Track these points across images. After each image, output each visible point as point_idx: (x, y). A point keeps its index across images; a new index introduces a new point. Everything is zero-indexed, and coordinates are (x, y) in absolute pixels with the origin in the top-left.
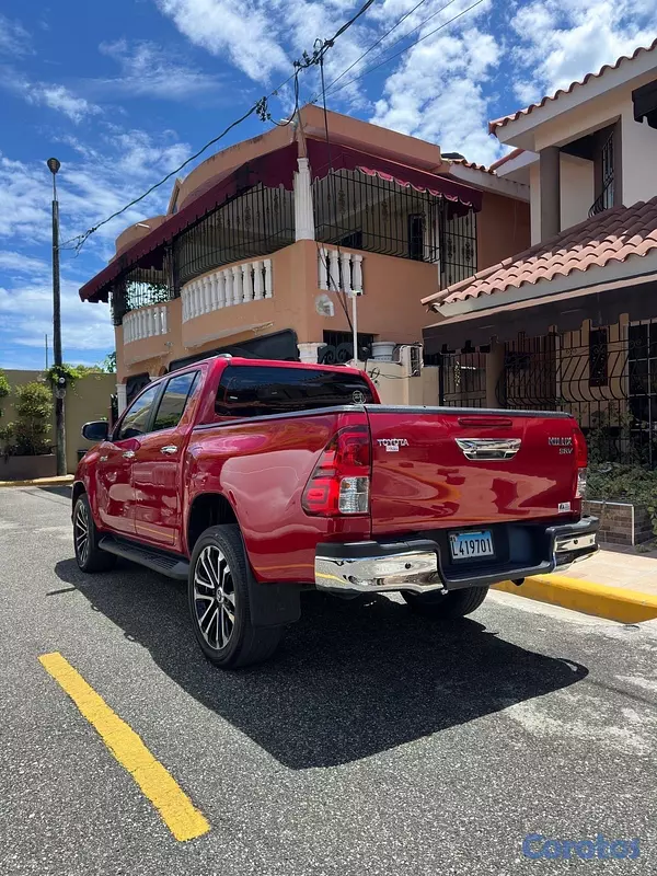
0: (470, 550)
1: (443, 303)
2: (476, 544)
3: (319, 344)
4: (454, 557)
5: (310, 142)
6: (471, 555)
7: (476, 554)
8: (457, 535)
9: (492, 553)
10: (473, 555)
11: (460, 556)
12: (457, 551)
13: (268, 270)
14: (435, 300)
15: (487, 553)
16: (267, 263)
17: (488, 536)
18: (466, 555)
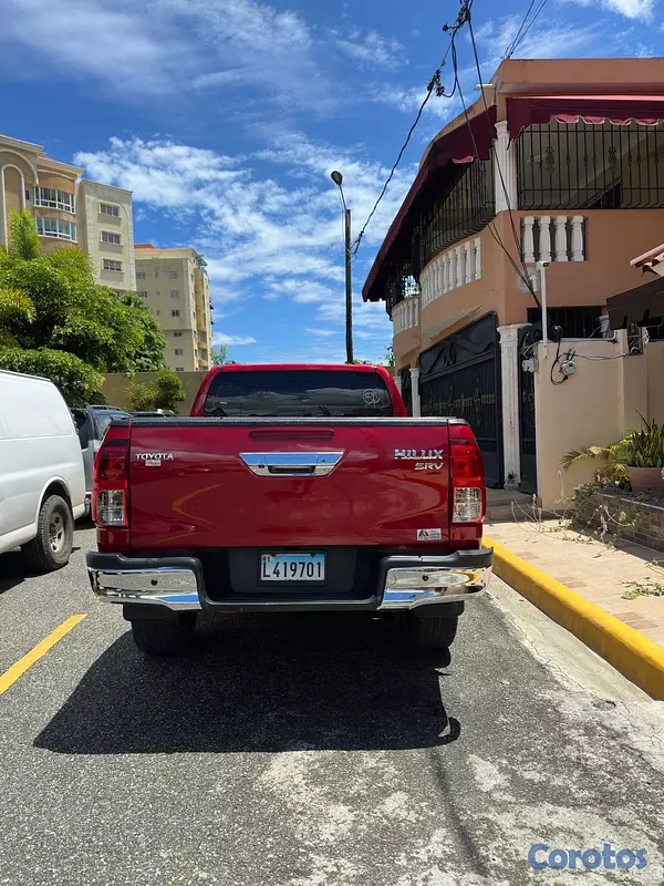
0: (290, 573)
1: (656, 262)
2: (300, 567)
3: (518, 326)
4: (263, 578)
5: (510, 101)
6: (289, 577)
7: (297, 577)
8: (273, 555)
9: (322, 578)
10: (294, 578)
11: (273, 577)
12: (269, 571)
13: (478, 249)
14: (647, 260)
15: (315, 577)
16: (477, 241)
17: (320, 559)
18: (281, 577)
